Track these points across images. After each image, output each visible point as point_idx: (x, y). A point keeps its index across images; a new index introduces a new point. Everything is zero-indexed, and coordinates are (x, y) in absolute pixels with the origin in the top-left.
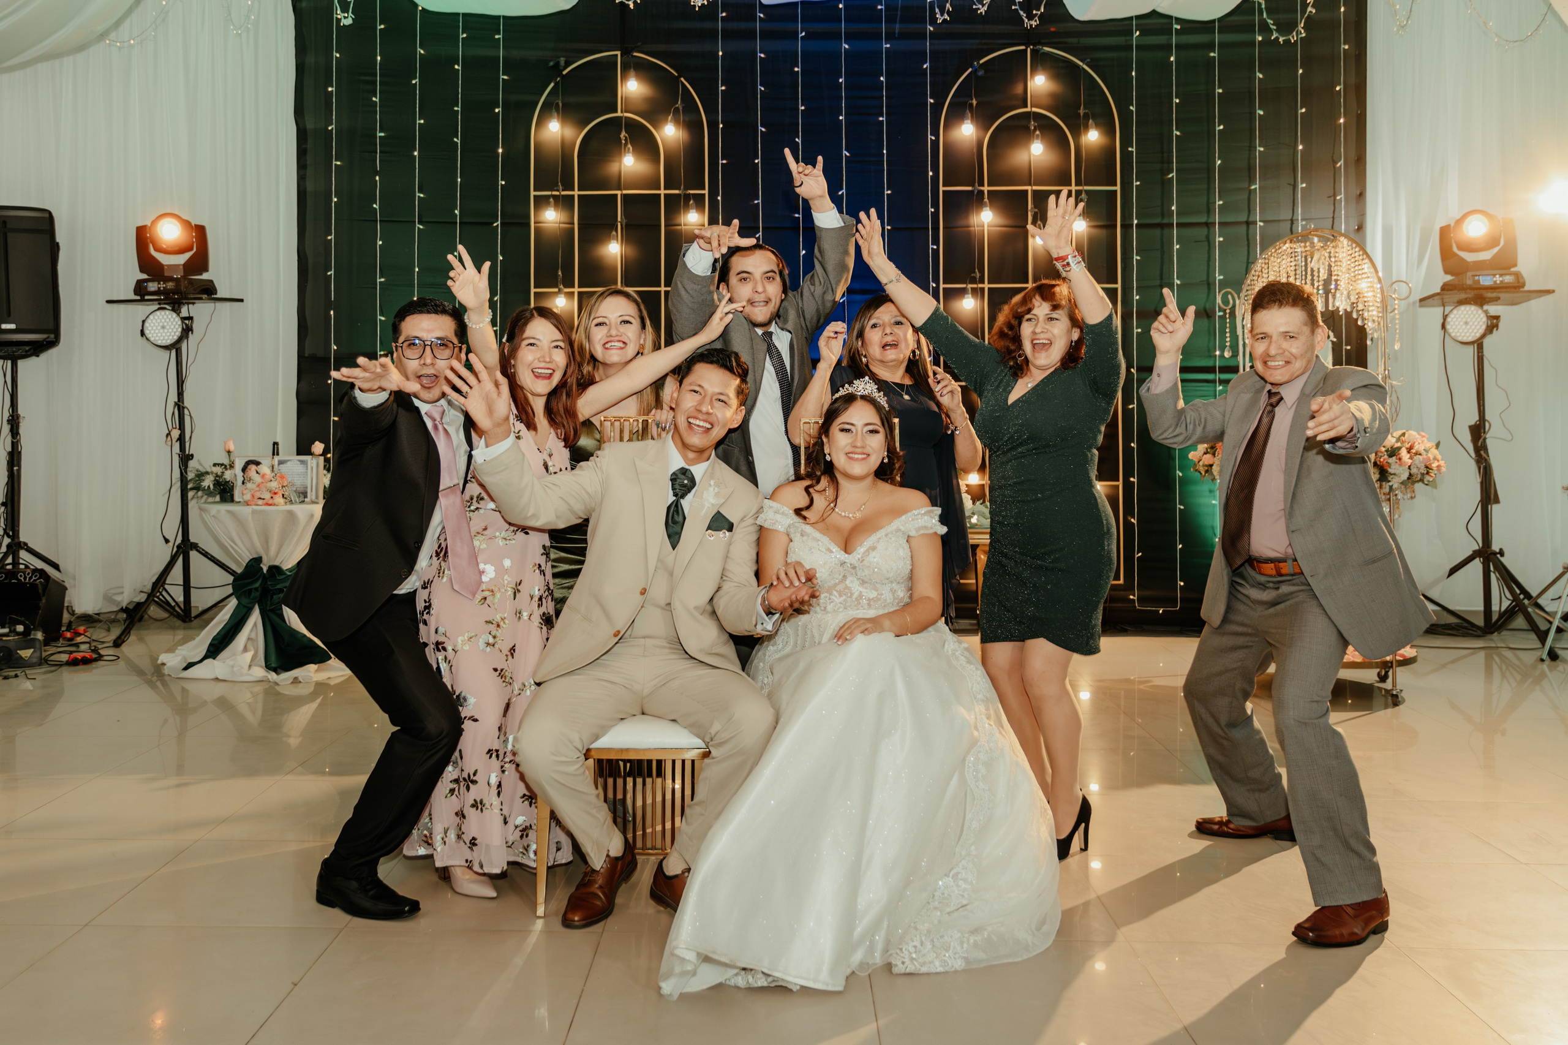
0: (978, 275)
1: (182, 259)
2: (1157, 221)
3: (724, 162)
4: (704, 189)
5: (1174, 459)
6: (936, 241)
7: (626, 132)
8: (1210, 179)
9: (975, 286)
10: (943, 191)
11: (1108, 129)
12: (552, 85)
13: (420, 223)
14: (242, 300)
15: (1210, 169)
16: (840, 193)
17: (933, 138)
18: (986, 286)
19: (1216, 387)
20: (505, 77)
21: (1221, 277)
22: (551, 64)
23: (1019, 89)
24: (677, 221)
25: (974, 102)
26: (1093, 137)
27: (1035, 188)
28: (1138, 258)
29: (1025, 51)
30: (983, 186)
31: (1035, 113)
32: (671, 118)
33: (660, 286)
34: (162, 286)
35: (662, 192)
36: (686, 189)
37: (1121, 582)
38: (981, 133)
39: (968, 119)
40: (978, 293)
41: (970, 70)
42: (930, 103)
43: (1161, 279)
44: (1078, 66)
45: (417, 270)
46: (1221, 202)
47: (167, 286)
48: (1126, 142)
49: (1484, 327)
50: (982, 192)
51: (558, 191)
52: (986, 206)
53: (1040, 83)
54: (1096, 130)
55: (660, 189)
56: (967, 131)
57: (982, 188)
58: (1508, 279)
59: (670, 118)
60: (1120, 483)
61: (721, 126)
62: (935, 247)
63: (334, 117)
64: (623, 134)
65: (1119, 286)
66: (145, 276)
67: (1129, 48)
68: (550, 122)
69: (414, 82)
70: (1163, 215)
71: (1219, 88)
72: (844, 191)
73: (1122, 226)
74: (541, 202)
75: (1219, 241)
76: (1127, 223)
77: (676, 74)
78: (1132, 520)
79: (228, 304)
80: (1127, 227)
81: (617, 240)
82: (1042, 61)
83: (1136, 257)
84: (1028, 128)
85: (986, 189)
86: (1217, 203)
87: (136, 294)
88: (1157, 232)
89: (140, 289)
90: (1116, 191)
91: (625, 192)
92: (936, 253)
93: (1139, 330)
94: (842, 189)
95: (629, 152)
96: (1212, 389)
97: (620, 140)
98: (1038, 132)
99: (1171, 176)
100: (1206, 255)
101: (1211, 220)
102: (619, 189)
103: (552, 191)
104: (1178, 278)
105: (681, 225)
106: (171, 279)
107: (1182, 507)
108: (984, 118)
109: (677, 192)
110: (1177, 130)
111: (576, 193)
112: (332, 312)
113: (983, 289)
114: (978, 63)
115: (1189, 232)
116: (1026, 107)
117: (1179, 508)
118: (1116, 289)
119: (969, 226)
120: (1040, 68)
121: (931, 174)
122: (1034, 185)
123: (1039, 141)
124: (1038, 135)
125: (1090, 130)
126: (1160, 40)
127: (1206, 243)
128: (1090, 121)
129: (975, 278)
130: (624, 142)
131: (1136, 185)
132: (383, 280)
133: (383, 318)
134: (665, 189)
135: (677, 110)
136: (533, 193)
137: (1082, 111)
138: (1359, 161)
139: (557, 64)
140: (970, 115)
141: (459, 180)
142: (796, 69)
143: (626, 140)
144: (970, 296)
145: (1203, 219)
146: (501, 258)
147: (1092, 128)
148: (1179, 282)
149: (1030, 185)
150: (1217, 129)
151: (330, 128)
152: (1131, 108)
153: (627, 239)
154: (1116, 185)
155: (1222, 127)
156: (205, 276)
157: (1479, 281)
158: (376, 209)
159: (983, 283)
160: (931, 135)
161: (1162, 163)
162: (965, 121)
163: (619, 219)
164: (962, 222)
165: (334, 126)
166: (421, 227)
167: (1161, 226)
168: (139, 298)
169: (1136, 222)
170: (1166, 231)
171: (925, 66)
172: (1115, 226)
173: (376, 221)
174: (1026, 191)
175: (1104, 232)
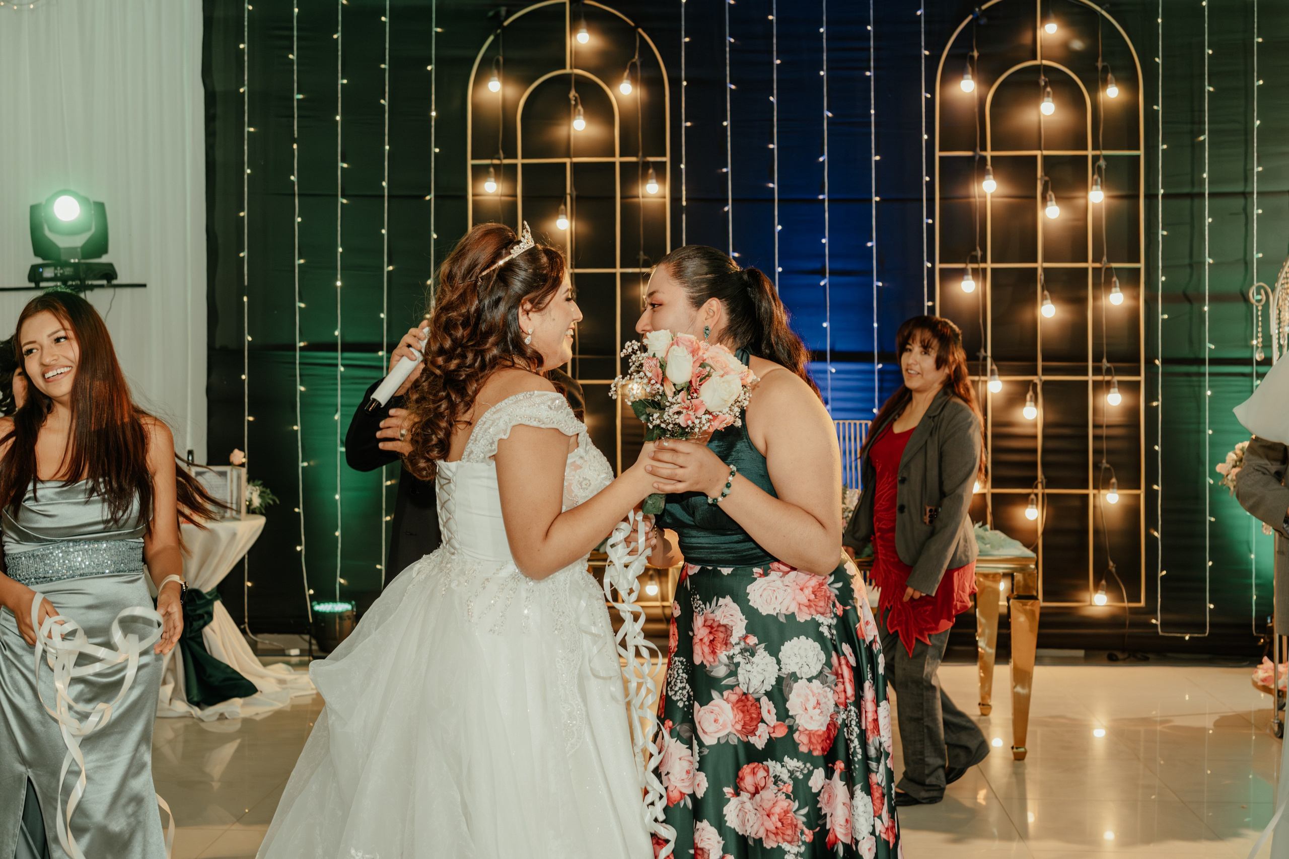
0: (979, 253)
1: (79, 241)
2: (1187, 190)
3: (689, 124)
4: (664, 155)
5: (1204, 465)
6: (931, 215)
7: (576, 91)
8: (1248, 143)
9: (975, 266)
10: (941, 158)
11: (1130, 85)
12: (491, 38)
13: (343, 196)
14: (144, 286)
15: (1247, 131)
16: (821, 159)
17: (929, 96)
18: (989, 265)
19: (1252, 381)
20: (439, 30)
21: (1260, 255)
22: (491, 14)
23: (1027, 38)
24: (634, 193)
25: (976, 54)
26: (1112, 93)
27: (1046, 153)
28: (1165, 233)
30: (984, 148)
31: (1046, 66)
32: (628, 75)
33: (614, 267)
34: (59, 271)
35: (617, 159)
36: (645, 155)
37: (1142, 604)
38: (984, 89)
39: (967, 73)
40: (978, 274)
41: (970, 17)
42: (925, 55)
43: (1191, 256)
44: (1095, 12)
45: (340, 250)
46: (1260, 169)
47: (64, 272)
48: (1151, 99)
50: (984, 159)
51: (499, 159)
52: (988, 174)
53: (1051, 32)
54: (1117, 85)
55: (613, 155)
56: (966, 88)
57: (984, 153)
59: (626, 74)
60: (1142, 492)
61: (685, 83)
62: (930, 221)
63: (246, 78)
64: (573, 94)
65: (1142, 265)
66: (39, 261)
68: (490, 81)
69: (335, 36)
70: (1193, 184)
71: (1258, 37)
72: (825, 158)
73: (1146, 196)
74: (480, 172)
75: (1258, 215)
76: (1152, 192)
77: (632, 24)
78: (1156, 534)
79: (129, 290)
80: (1151, 197)
81: (566, 214)
82: (1054, 8)
83: (1162, 233)
84: (1038, 84)
85: (989, 154)
86: (1256, 170)
87: (31, 279)
88: (1187, 203)
89: (35, 275)
90: (1138, 157)
91: (576, 160)
92: (931, 227)
93: (1166, 316)
94: (822, 156)
95: (579, 114)
96: (1249, 384)
97: (569, 100)
98: (1049, 89)
99: (1202, 138)
100: (1243, 229)
101: (1248, 190)
102: (568, 155)
103: (492, 158)
104: (1210, 257)
105: (638, 197)
106: (67, 264)
107: (1213, 519)
108: (986, 76)
109: (633, 159)
110: (1210, 85)
111: (519, 161)
112: (245, 299)
113: (984, 270)
114: (980, 9)
115: (1222, 202)
116: (1035, 58)
117: (1210, 521)
118: (1138, 270)
119: (968, 197)
120: (1052, 15)
121: (925, 137)
122: (1045, 150)
123: (1050, 99)
124: (1048, 93)
125: (1109, 86)
127: (1243, 216)
128: (1110, 76)
129: (976, 257)
130: (573, 102)
131: (1163, 150)
132: (302, 261)
133: (303, 305)
134: (621, 155)
135: (634, 65)
136: (470, 162)
137: (1100, 64)
139: (497, 15)
140: (970, 69)
141: (387, 147)
142: (770, 17)
143: (576, 100)
144: (970, 277)
145: (1240, 188)
146: (435, 236)
147: (1111, 83)
148: (1211, 261)
149: (1040, 149)
150: (1256, 84)
151: (242, 90)
152: (1157, 60)
153: (578, 214)
154: (1138, 149)
155: (1261, 82)
156: (104, 259)
158: (293, 182)
159: (984, 260)
160: (926, 92)
161: (1193, 123)
162: (966, 76)
163: (568, 191)
164: (962, 192)
165: (246, 88)
166: (345, 201)
167: (1191, 196)
168: (33, 285)
169: (1161, 191)
170: (1197, 202)
171: (919, 13)
172: (1138, 197)
173: (294, 195)
174: (1035, 157)
175: (1125, 203)
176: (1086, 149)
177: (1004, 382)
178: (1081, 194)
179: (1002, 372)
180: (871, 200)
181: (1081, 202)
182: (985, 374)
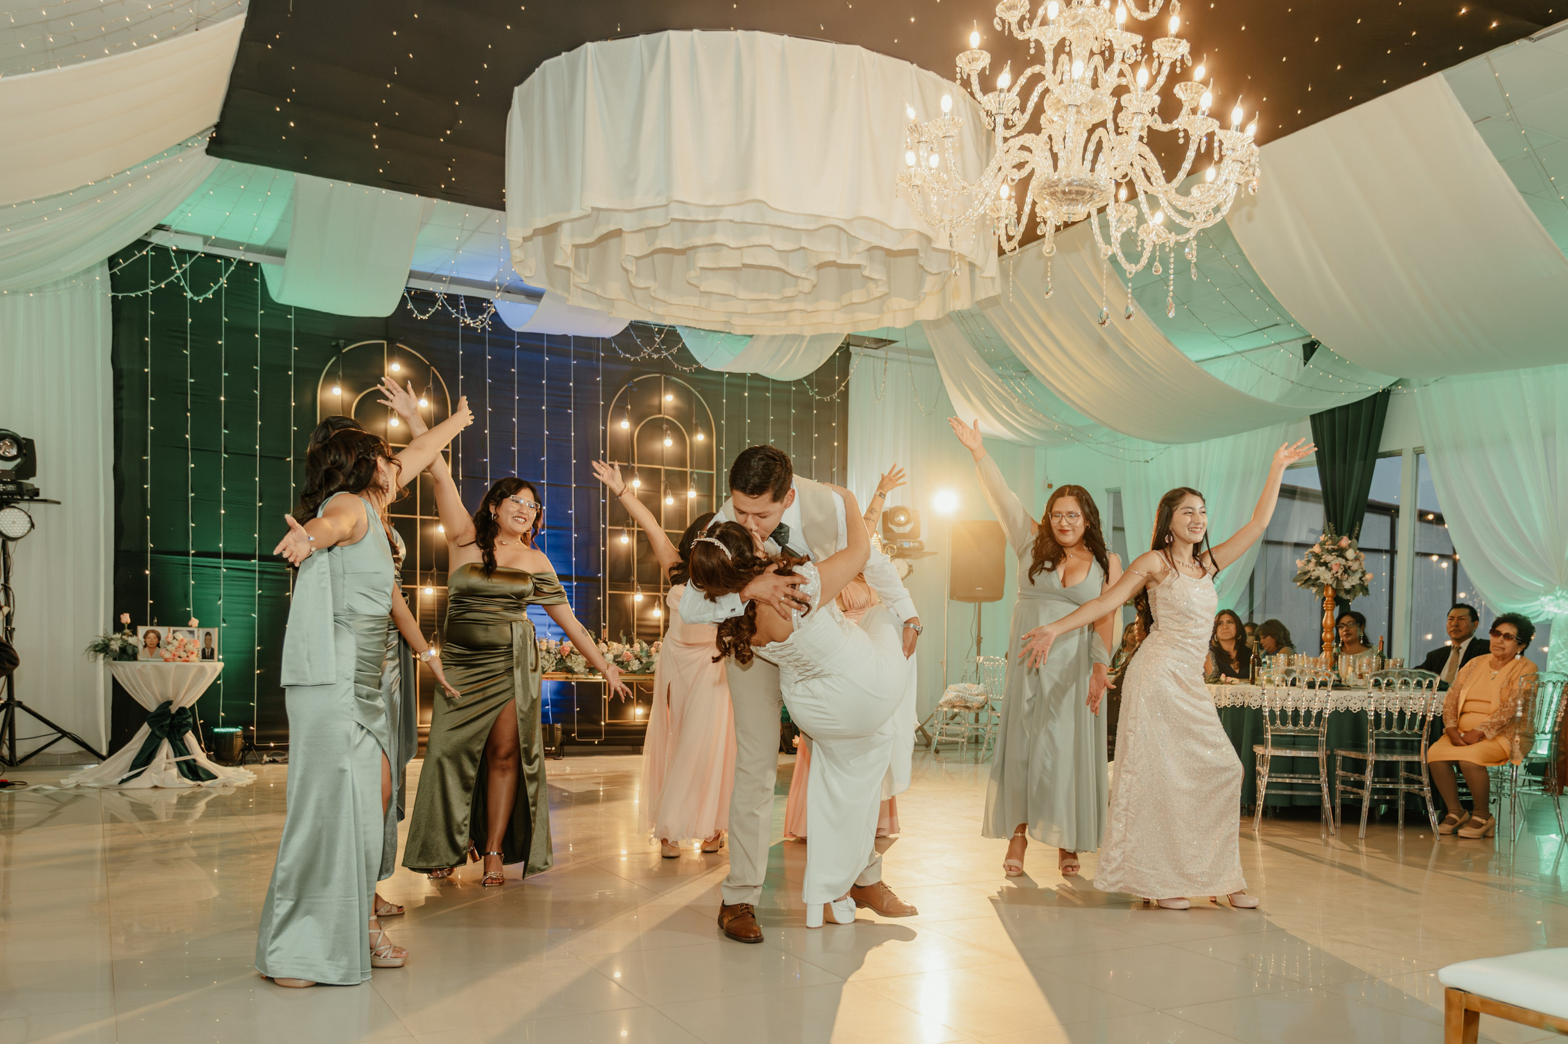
9: (629, 529)
11: (709, 434)
12: (334, 358)
13: (226, 453)
16: (543, 459)
17: (604, 427)
20: (296, 348)
22: (333, 344)
23: (657, 402)
25: (629, 407)
26: (700, 438)
27: (666, 468)
29: (660, 377)
30: (633, 462)
31: (666, 419)
32: (426, 394)
33: (416, 514)
38: (633, 427)
39: (625, 417)
40: (630, 533)
41: (626, 386)
42: (602, 402)
44: (691, 391)
45: (223, 488)
48: (719, 444)
49: (907, 571)
50: (633, 467)
52: (637, 476)
53: (669, 399)
54: (702, 433)
56: (624, 426)
57: (632, 464)
58: (916, 544)
62: (604, 501)
63: (149, 362)
67: (722, 384)
68: (332, 386)
69: (220, 342)
71: (771, 416)
72: (545, 458)
73: (717, 497)
76: (718, 494)
77: (428, 364)
80: (719, 497)
82: (670, 386)
84: (662, 428)
85: (636, 465)
90: (713, 474)
92: (604, 504)
94: (543, 457)
98: (668, 431)
108: (636, 420)
112: (148, 518)
114: (632, 381)
116: (661, 414)
120: (669, 389)
123: (668, 437)
124: (667, 434)
125: (698, 433)
126: (739, 381)
128: (698, 427)
132: (194, 494)
133: (194, 525)
135: (429, 389)
137: (694, 421)
138: (844, 468)
139: (338, 345)
140: (629, 415)
141: (259, 422)
142: (514, 370)
144: (625, 534)
146: (294, 486)
147: (699, 431)
149: (663, 465)
151: (146, 370)
152: (722, 422)
154: (712, 470)
157: (902, 545)
158: (187, 439)
160: (602, 425)
162: (623, 419)
165: (149, 369)
166: (227, 456)
171: (598, 379)
172: (710, 496)
173: (188, 448)
174: (660, 469)
175: (705, 500)
176: (687, 467)
177: (644, 595)
178: (683, 493)
179: (643, 590)
180: (571, 486)
181: (683, 497)
182: (633, 591)
